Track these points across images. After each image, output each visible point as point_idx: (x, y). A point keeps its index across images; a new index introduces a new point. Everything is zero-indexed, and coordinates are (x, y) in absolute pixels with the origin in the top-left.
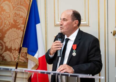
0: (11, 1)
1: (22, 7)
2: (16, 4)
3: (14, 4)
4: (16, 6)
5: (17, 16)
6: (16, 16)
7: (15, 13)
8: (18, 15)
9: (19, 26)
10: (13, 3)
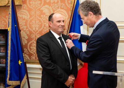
0: (52, 5)
1: (63, 10)
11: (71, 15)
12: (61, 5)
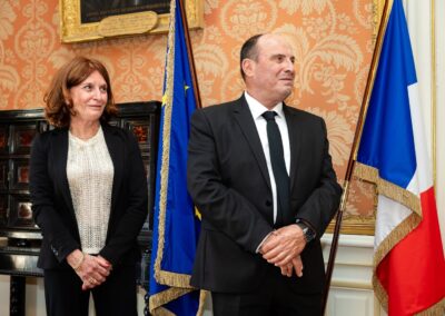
0: (305, 23)
1: (343, 38)
2: (321, 32)
3: (313, 32)
4: (322, 38)
5: (324, 69)
6: (319, 69)
7: (318, 60)
8: (326, 65)
9: (331, 101)
10: (310, 29)
11: (372, 52)
12: (338, 22)
